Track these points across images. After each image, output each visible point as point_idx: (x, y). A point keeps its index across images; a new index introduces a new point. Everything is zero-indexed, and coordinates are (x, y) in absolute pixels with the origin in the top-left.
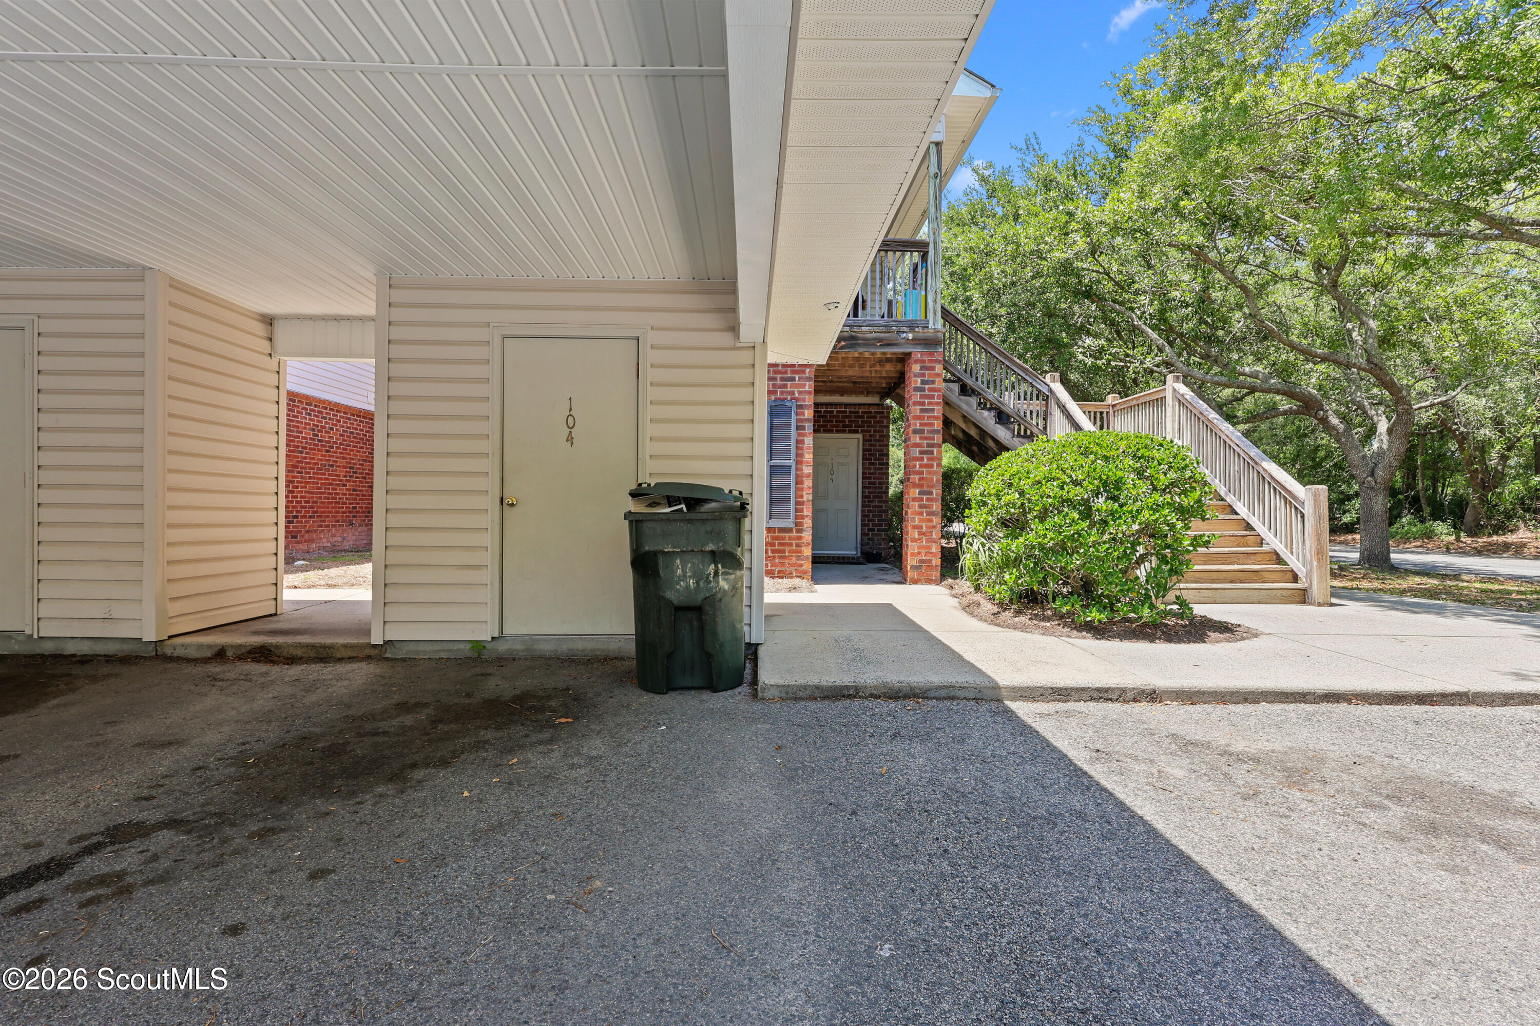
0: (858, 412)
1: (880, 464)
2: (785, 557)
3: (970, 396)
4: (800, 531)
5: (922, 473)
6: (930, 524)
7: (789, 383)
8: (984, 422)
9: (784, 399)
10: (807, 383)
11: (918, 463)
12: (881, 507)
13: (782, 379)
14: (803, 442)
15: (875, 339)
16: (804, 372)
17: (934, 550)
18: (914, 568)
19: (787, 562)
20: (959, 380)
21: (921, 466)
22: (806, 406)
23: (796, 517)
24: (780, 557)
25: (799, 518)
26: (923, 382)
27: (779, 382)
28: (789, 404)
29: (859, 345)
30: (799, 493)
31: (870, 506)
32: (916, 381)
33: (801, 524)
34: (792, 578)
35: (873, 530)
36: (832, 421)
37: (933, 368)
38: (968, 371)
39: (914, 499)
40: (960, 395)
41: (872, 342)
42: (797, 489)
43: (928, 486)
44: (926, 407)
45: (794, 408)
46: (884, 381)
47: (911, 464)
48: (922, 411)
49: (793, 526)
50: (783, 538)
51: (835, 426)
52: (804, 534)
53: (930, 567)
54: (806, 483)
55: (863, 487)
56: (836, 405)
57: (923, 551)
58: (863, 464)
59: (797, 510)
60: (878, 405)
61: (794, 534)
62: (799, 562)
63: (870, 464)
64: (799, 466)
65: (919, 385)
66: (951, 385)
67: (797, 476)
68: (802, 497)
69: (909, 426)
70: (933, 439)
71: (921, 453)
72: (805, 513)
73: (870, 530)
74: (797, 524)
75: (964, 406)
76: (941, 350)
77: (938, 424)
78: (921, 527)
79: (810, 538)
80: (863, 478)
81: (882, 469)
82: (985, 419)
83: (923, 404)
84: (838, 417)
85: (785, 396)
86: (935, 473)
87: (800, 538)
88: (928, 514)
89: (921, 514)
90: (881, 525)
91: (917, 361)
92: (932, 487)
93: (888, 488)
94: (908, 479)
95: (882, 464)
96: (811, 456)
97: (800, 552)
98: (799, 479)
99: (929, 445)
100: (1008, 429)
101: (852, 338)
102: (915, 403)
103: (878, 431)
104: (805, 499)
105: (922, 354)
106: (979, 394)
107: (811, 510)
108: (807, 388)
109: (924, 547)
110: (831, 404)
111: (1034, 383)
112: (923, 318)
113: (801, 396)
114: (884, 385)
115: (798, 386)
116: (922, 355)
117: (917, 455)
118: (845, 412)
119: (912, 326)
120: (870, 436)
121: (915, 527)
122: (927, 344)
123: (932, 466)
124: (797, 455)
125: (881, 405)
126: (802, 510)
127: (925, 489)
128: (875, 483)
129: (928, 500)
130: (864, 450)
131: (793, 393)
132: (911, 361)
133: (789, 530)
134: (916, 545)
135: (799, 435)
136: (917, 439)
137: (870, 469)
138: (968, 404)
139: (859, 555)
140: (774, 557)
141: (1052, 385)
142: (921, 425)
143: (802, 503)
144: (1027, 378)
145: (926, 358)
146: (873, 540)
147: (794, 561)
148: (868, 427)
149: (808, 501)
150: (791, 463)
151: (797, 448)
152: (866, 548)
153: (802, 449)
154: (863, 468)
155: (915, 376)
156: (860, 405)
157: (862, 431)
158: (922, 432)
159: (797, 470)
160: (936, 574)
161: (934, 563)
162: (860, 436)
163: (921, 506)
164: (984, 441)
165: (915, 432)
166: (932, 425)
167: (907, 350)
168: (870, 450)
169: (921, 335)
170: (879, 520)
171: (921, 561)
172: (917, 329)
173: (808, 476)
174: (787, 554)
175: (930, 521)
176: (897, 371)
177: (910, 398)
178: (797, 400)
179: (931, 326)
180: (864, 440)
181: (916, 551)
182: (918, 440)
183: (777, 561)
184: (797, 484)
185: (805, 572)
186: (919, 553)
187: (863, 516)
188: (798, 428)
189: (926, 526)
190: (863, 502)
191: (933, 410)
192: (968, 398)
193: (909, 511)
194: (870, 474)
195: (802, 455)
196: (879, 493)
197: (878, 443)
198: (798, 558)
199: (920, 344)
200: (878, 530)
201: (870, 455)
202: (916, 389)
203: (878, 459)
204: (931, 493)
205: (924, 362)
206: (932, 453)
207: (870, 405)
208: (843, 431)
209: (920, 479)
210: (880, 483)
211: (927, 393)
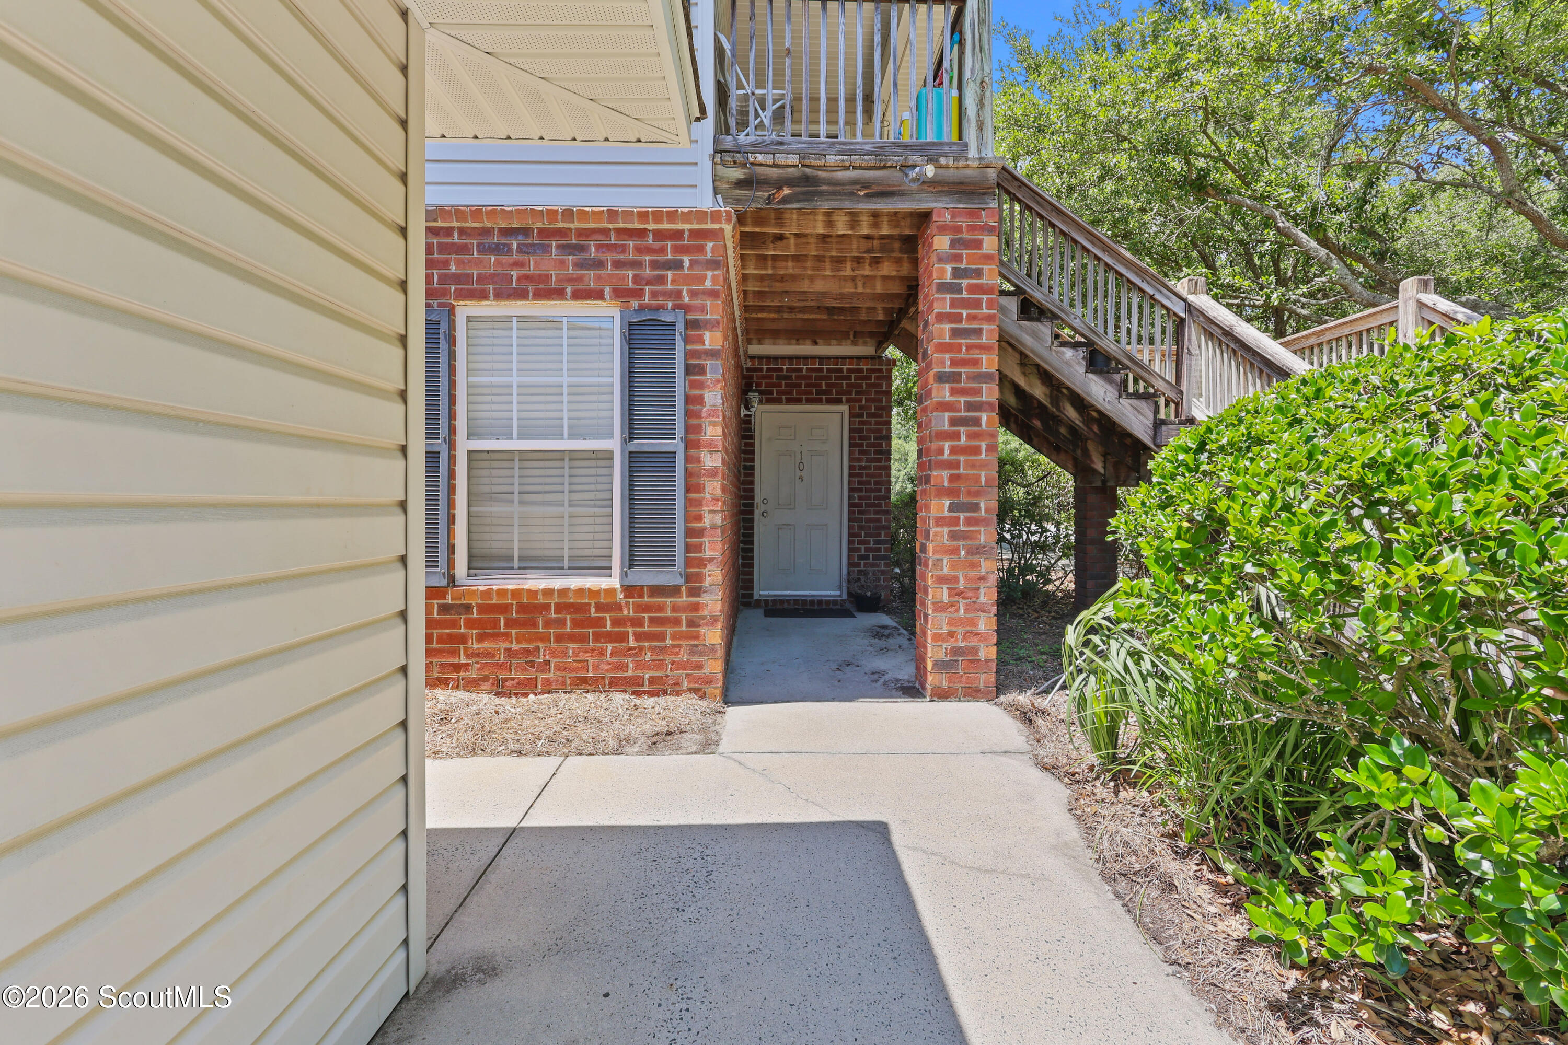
0: (841, 370)
1: (876, 452)
2: (663, 650)
3: (1038, 320)
4: (695, 592)
5: (956, 465)
6: (973, 573)
7: (670, 274)
8: (1066, 370)
9: (657, 309)
10: (709, 274)
11: (947, 445)
12: (879, 520)
13: (655, 265)
14: (700, 400)
15: (855, 182)
16: (701, 249)
17: (982, 627)
18: (940, 665)
19: (668, 658)
20: (1019, 291)
21: (954, 450)
22: (707, 322)
23: (688, 563)
24: (653, 649)
25: (695, 563)
26: (957, 273)
27: (648, 272)
28: (669, 318)
29: (821, 194)
30: (694, 510)
31: (861, 520)
32: (943, 271)
33: (699, 577)
34: (679, 694)
35: (866, 557)
36: (799, 385)
37: (978, 244)
38: (1034, 275)
39: (940, 521)
40: (1020, 318)
41: (849, 188)
42: (689, 503)
43: (969, 493)
44: (964, 325)
45: (680, 326)
46: (880, 306)
47: (934, 446)
48: (955, 333)
49: (679, 581)
50: (660, 608)
51: (806, 393)
52: (705, 599)
53: (975, 663)
54: (708, 489)
55: (851, 490)
56: (805, 358)
57: (960, 630)
58: (850, 453)
59: (688, 548)
60: (872, 358)
61: (684, 599)
62: (696, 658)
63: (860, 452)
64: (693, 452)
65: (948, 278)
66: (1004, 300)
67: (688, 474)
68: (699, 518)
69: (929, 367)
70: (978, 392)
71: (954, 422)
72: (708, 553)
73: (862, 557)
74: (688, 578)
75: (1028, 340)
76: (993, 205)
77: (990, 361)
78: (955, 579)
79: (719, 606)
80: (850, 475)
81: (880, 460)
82: (1067, 363)
83: (957, 318)
84: (810, 377)
85: (661, 301)
86: (983, 465)
87: (696, 607)
88: (970, 552)
89: (955, 551)
90: (879, 550)
91: (943, 229)
92: (977, 494)
93: (889, 490)
94: (927, 480)
95: (881, 452)
96: (719, 430)
97: (697, 637)
98: (694, 481)
99: (970, 407)
100: (1110, 381)
101: (807, 180)
102: (941, 317)
103: (874, 401)
104: (707, 522)
105: (954, 212)
106: (1054, 317)
107: (719, 546)
108: (708, 284)
109: (961, 622)
110: (798, 358)
111: (1158, 297)
112: (955, 138)
113: (697, 302)
114: (881, 317)
115: (689, 280)
116: (953, 216)
117: (946, 427)
118: (821, 370)
119: (931, 152)
120: (861, 408)
121: (941, 580)
122: (964, 193)
123: (976, 450)
124: (688, 429)
125: (877, 359)
126: (699, 548)
127: (963, 498)
128: (869, 483)
129: (968, 521)
130: (851, 431)
131: (678, 294)
132: (933, 229)
133: (674, 591)
134: (944, 617)
135: (694, 385)
136: (943, 393)
137: (860, 460)
138: (1035, 335)
139: (845, 597)
140: (641, 649)
141: (1191, 298)
142: (954, 363)
143: (700, 533)
144: (1144, 286)
145: (963, 222)
146: (865, 574)
147: (684, 655)
148: (857, 393)
149: (714, 527)
150: (677, 446)
151: (688, 414)
152: (856, 588)
153: (698, 415)
154: (851, 460)
155: (940, 260)
156: (844, 358)
157: (848, 401)
158: (955, 377)
159: (687, 460)
160: (986, 678)
161: (982, 655)
162: (845, 408)
163: (954, 536)
164: (1058, 409)
165: (941, 378)
166: (976, 363)
167: (924, 206)
168: (861, 431)
169: (950, 175)
170: (876, 542)
171: (956, 651)
172: (943, 161)
173: (713, 473)
174: (669, 642)
175: (974, 566)
176: (902, 279)
177: (930, 309)
178: (687, 309)
179: (972, 152)
180: (851, 415)
181: (945, 629)
182: (947, 397)
183: (648, 657)
184: (688, 490)
185: (709, 681)
186: (951, 634)
187: (850, 535)
188: (689, 370)
189: (966, 578)
190: (850, 512)
191: (978, 332)
192: (1035, 324)
193: (930, 547)
194: (861, 468)
195: (698, 429)
196: (876, 498)
197: (873, 420)
198: (693, 650)
199: (950, 193)
200: (875, 558)
201: (860, 438)
202: (944, 288)
203: (873, 445)
204: (975, 508)
205: (958, 230)
206: (977, 422)
207: (859, 358)
208: (818, 401)
209: (953, 478)
210: (876, 483)
211: (965, 295)
